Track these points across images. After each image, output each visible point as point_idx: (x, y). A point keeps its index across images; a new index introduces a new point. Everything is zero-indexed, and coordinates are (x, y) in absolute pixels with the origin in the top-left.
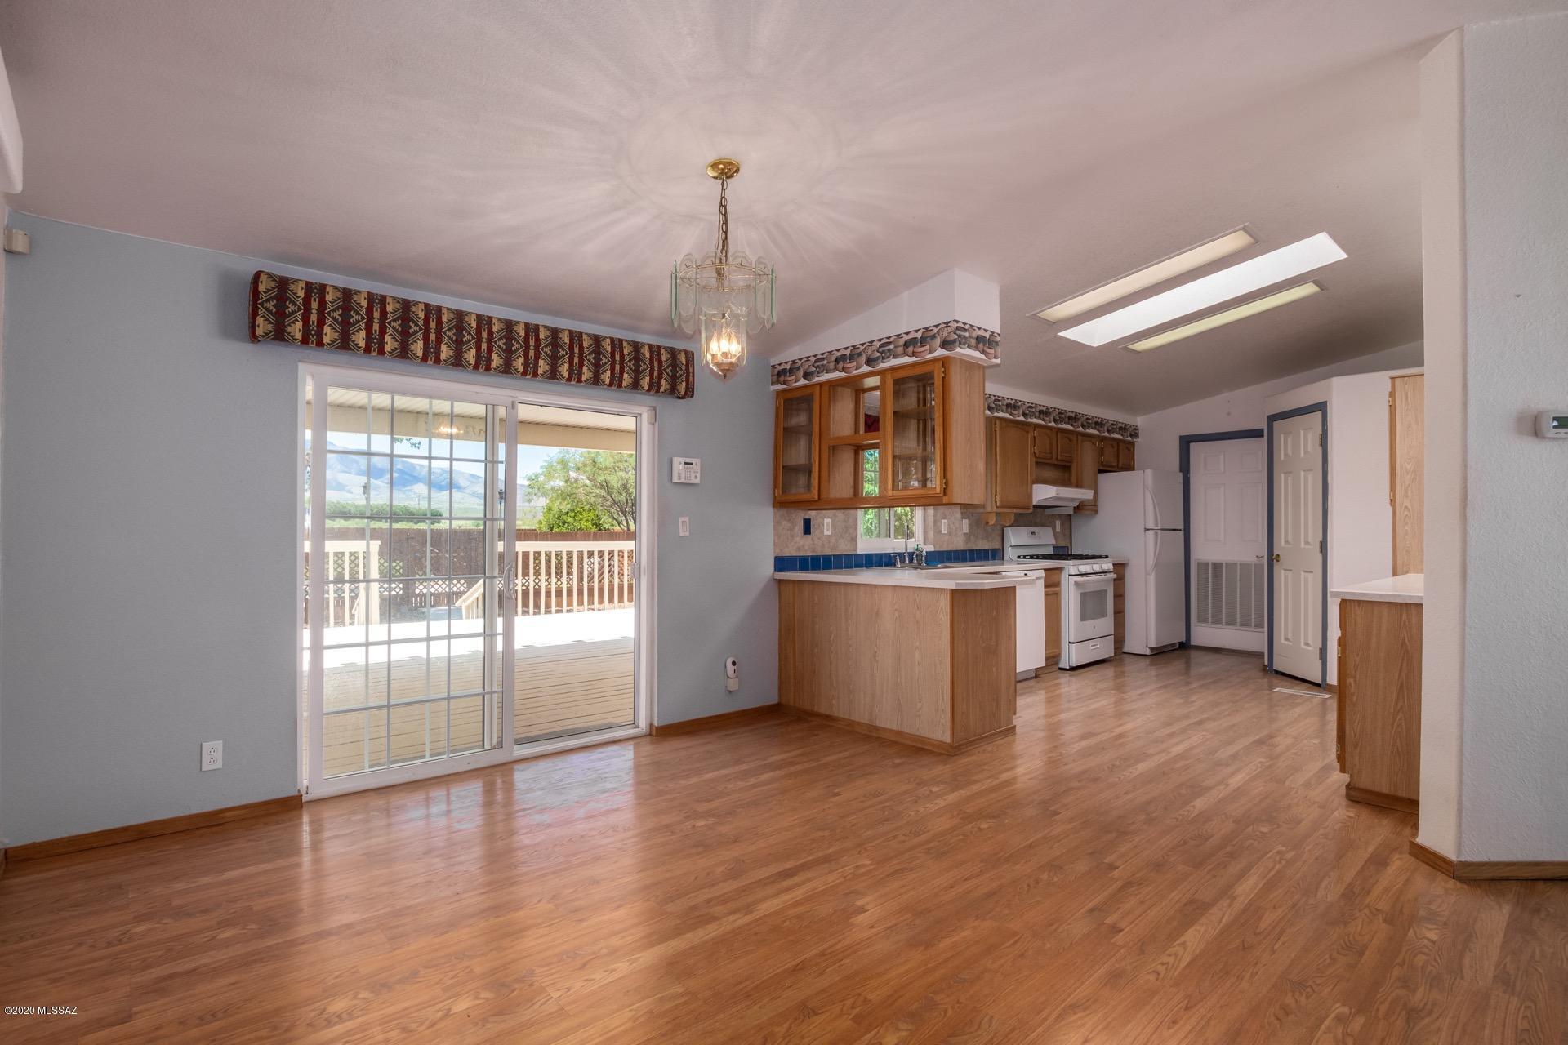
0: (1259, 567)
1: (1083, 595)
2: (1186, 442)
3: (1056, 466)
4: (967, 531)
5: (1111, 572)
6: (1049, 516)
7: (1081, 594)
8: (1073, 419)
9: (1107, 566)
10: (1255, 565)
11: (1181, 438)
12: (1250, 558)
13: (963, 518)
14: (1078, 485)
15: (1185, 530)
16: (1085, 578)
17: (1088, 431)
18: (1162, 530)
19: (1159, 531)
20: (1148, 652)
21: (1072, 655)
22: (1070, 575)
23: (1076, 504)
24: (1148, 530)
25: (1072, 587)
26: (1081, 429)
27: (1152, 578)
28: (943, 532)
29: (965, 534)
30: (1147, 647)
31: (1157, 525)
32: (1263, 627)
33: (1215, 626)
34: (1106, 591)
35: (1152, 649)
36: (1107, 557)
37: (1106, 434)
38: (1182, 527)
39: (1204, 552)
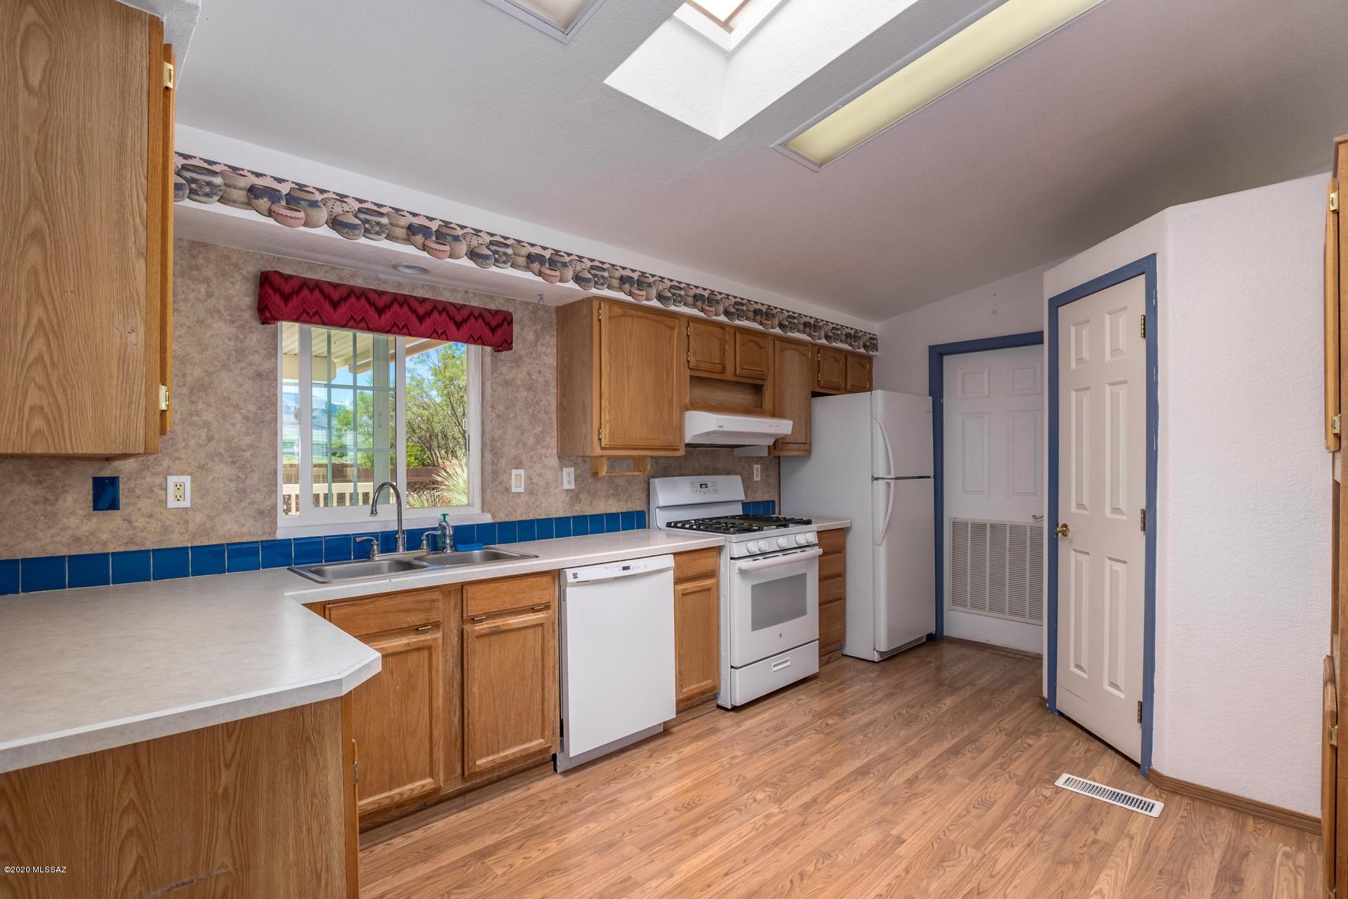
0: (1037, 532)
1: (756, 589)
2: (938, 354)
3: (737, 384)
4: (572, 486)
5: (814, 545)
6: (740, 458)
7: (753, 587)
8: (763, 314)
9: (806, 535)
10: (1031, 528)
11: (931, 348)
12: (1024, 519)
13: (563, 465)
14: (775, 414)
15: (935, 477)
16: (761, 562)
17: (790, 334)
18: (897, 478)
19: (892, 482)
20: (876, 658)
21: (737, 688)
22: (732, 559)
23: (771, 442)
24: (877, 479)
25: (736, 578)
26: (778, 331)
27: (882, 552)
28: (514, 490)
29: (567, 491)
30: (874, 649)
31: (889, 473)
32: (1041, 618)
33: (975, 611)
34: (803, 576)
35: (881, 653)
36: (808, 522)
37: (824, 341)
38: (932, 474)
39: (960, 508)
